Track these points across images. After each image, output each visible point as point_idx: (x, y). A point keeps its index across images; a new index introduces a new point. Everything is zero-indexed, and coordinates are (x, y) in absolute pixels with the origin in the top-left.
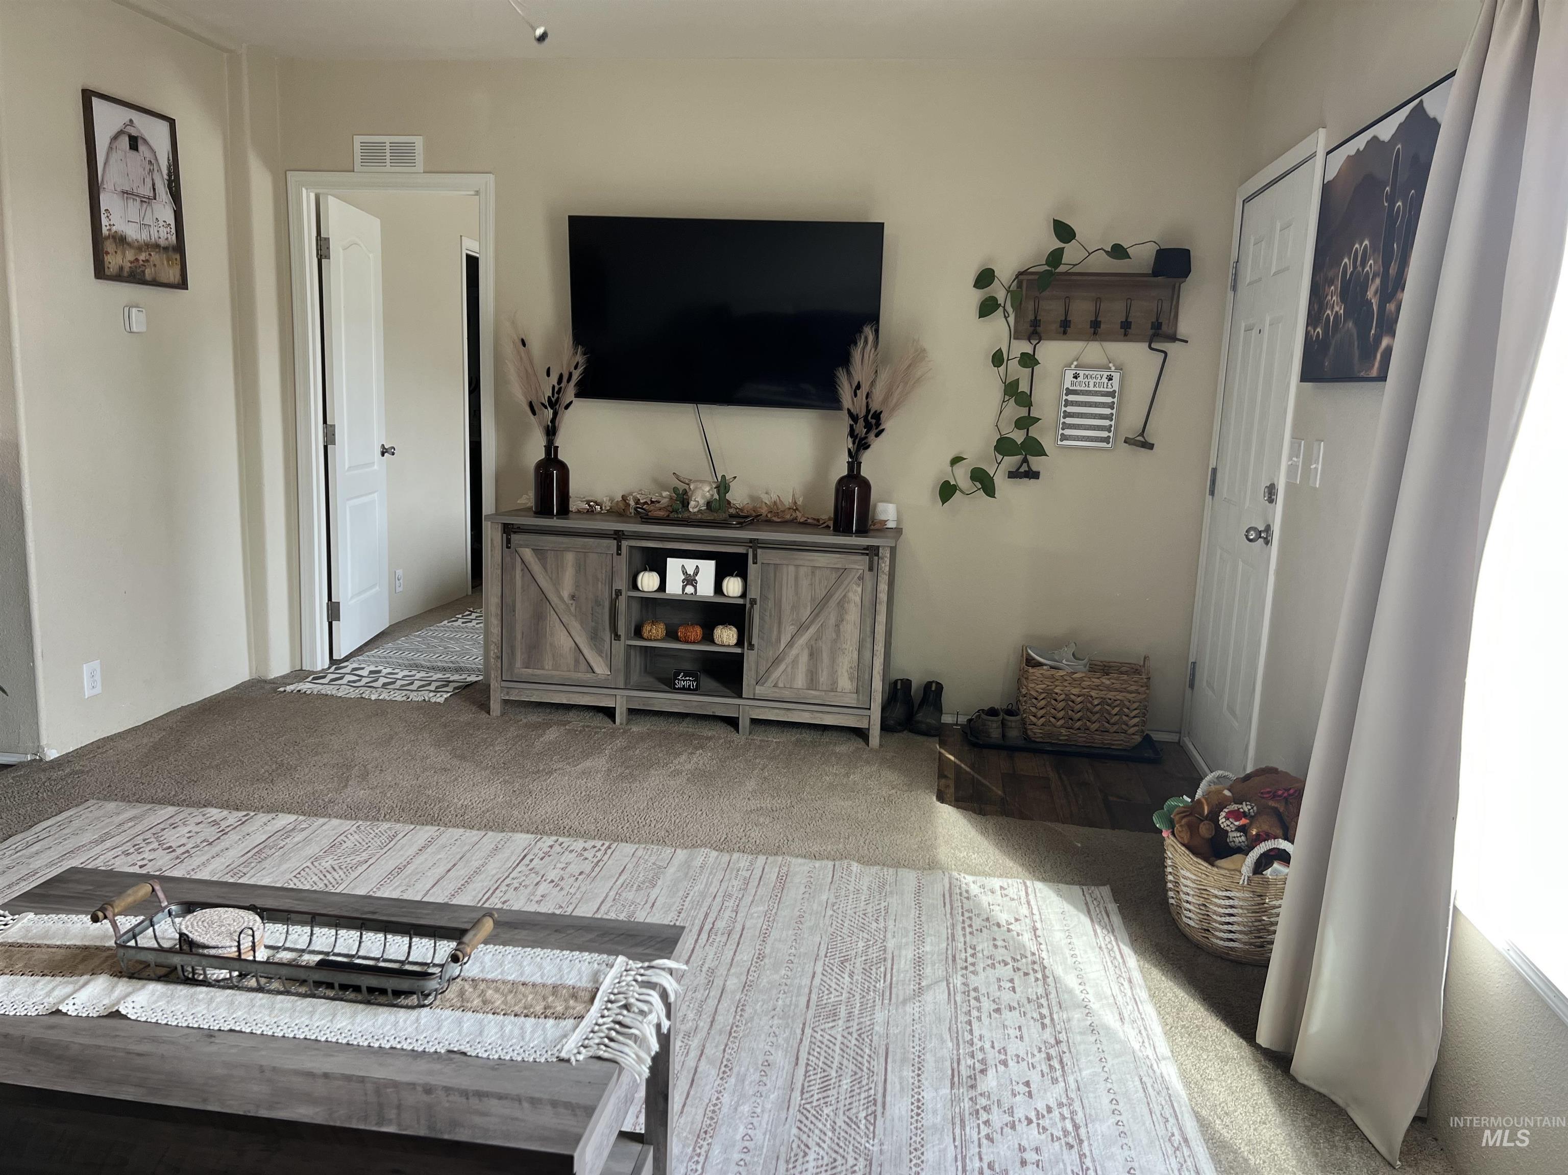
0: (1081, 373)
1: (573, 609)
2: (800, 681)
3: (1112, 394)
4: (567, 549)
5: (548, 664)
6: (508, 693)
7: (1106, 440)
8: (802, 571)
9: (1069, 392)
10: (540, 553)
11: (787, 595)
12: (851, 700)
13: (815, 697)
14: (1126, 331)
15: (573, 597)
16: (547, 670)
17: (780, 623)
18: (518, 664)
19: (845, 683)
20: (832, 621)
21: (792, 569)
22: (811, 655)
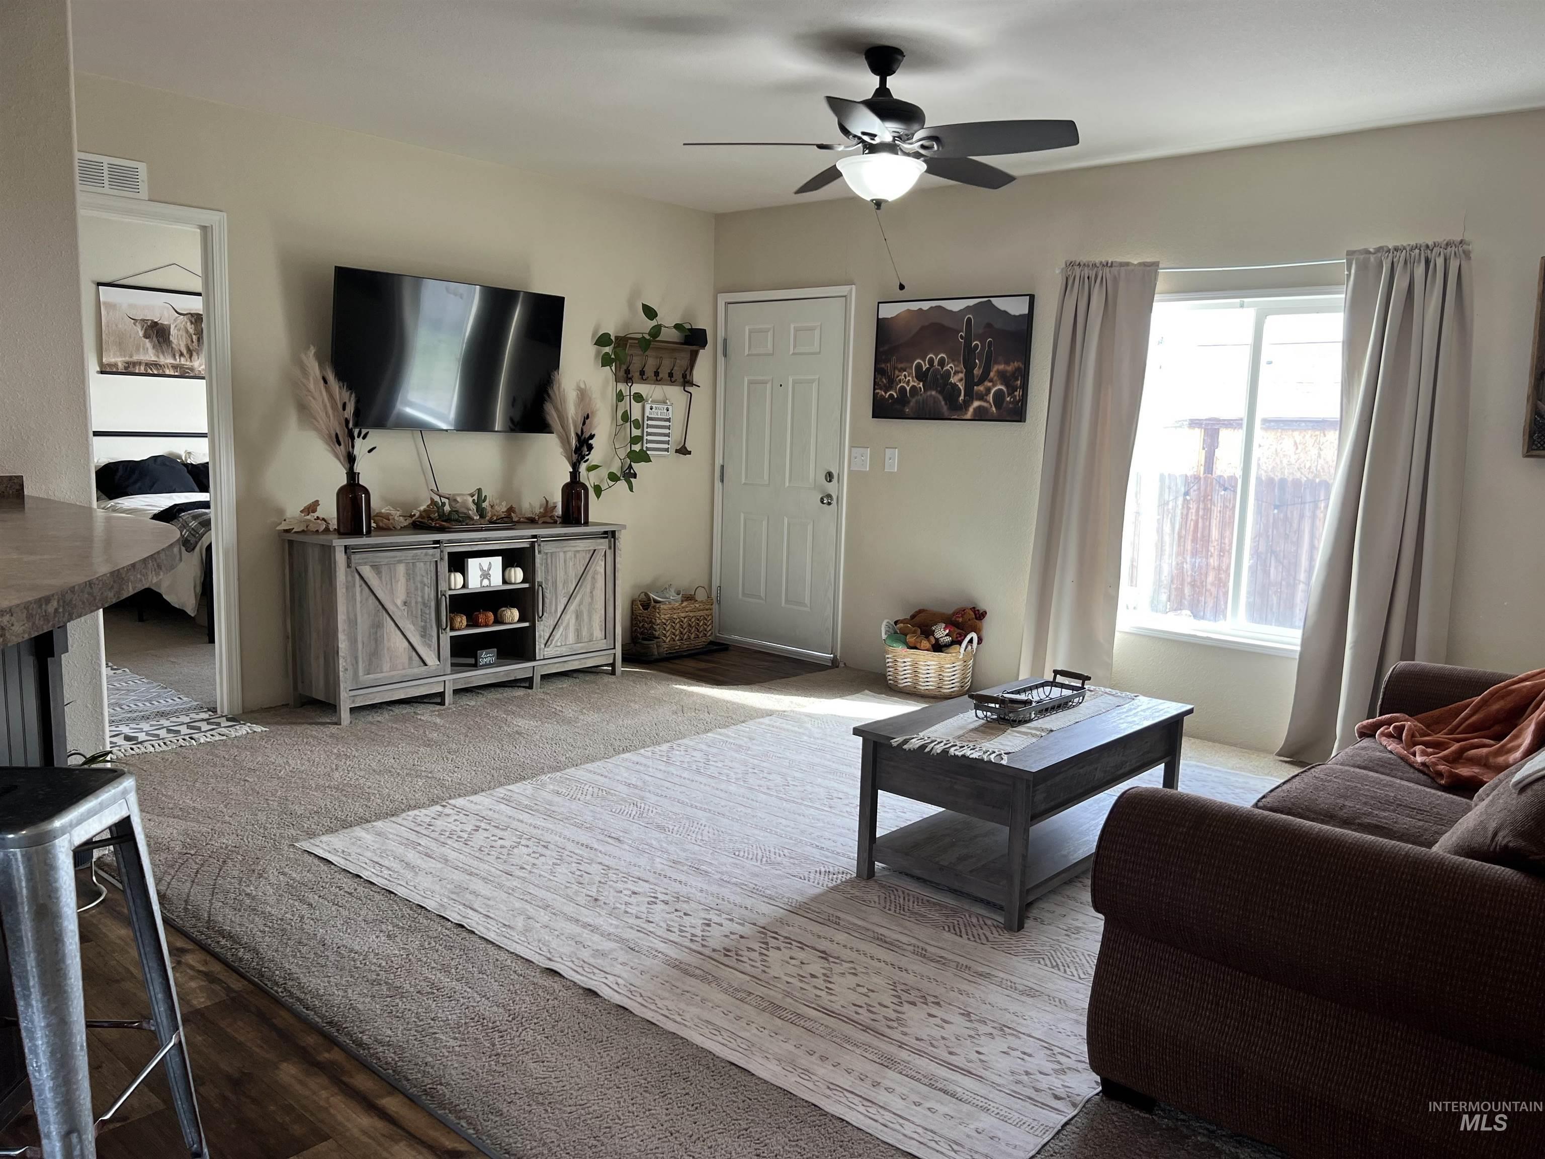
0: (654, 406)
1: (405, 614)
2: (571, 638)
3: (669, 420)
4: (400, 562)
5: (386, 667)
6: (353, 702)
7: (667, 450)
8: (569, 554)
9: (649, 419)
10: (376, 568)
11: (561, 575)
12: (603, 644)
13: (582, 648)
14: (671, 379)
15: (405, 603)
16: (386, 672)
17: (556, 598)
18: (361, 673)
19: (598, 633)
20: (588, 590)
21: (562, 554)
22: (577, 617)
